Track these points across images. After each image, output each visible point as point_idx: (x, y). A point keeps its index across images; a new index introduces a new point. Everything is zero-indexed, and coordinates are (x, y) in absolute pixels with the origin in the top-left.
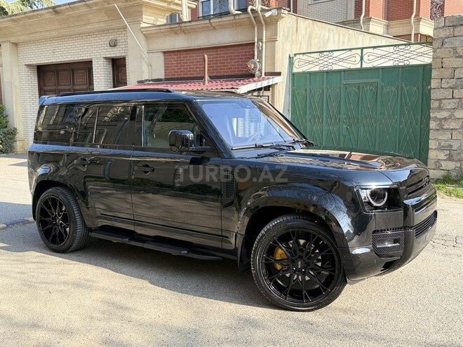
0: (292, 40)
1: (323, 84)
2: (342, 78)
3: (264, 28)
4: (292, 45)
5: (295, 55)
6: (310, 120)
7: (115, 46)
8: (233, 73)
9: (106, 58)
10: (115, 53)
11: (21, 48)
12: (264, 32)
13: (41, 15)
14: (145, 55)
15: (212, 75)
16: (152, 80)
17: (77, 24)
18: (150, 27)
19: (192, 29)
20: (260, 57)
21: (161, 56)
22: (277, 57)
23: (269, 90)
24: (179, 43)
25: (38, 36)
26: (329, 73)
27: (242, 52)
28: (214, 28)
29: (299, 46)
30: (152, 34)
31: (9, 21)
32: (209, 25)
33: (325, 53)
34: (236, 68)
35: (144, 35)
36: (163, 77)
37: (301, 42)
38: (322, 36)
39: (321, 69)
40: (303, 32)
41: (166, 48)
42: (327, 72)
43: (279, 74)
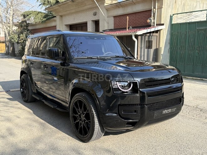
0: (172, 7)
1: (187, 30)
2: (197, 26)
3: (157, 2)
4: (172, 10)
5: (173, 15)
6: (180, 48)
7: (95, 15)
8: (142, 25)
9: (92, 21)
10: (95, 18)
11: (63, 18)
12: (157, 4)
13: (68, 3)
14: (106, 18)
15: (133, 26)
16: (109, 30)
17: (81, 6)
18: (108, 5)
19: (125, 5)
20: (154, 16)
21: (113, 18)
22: (162, 16)
23: (158, 33)
24: (120, 12)
25: (68, 12)
26: (190, 23)
27: (147, 15)
28: (135, 4)
29: (177, 10)
30: (109, 8)
31: (57, 6)
32: (132, 2)
33: (188, 13)
34: (144, 23)
35: (106, 9)
36: (113, 28)
37: (178, 8)
38: (192, 5)
39: (186, 21)
40: (180, 3)
41: (115, 14)
42: (189, 23)
43: (163, 25)
